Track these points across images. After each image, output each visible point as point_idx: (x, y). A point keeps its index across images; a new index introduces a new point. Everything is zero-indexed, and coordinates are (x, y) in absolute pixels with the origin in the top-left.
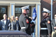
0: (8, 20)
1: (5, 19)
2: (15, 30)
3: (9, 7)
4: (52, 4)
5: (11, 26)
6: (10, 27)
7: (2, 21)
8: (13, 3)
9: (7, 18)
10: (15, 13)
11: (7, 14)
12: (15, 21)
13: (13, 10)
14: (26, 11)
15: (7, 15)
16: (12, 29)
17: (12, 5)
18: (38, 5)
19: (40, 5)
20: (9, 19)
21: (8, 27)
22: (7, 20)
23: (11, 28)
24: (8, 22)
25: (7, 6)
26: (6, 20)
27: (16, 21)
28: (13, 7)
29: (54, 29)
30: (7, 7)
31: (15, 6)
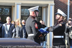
3: (14, 8)
4: (68, 4)
5: (15, 32)
6: (14, 33)
7: (4, 25)
8: (18, 3)
9: (11, 22)
10: (21, 16)
11: (11, 16)
14: (35, 13)
15: (11, 19)
16: (17, 36)
17: (18, 5)
18: (51, 5)
21: (12, 33)
23: (15, 35)
24: (12, 27)
25: (11, 6)
30: (10, 7)
31: (21, 7)
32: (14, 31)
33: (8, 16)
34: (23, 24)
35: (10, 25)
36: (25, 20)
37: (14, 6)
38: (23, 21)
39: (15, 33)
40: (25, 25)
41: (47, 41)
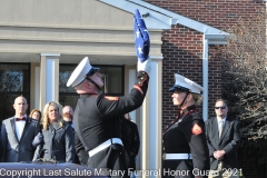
0: (31, 119)
1: (22, 114)
3: (37, 68)
6: (38, 148)
8: (51, 52)
9: (28, 112)
10: (60, 94)
11: (27, 93)
12: (61, 124)
13: (51, 79)
16: (47, 157)
17: (49, 60)
18: (152, 60)
19: (161, 63)
20: (34, 115)
21: (30, 148)
22: (28, 121)
25: (29, 64)
26: (24, 119)
27: (64, 123)
28: (54, 66)
29: (215, 159)
30: (27, 67)
31: (61, 65)
33: (18, 94)
34: (66, 119)
36: (73, 107)
37: (38, 65)
38: (66, 109)
39: (41, 148)
40: (70, 123)
41: (140, 169)
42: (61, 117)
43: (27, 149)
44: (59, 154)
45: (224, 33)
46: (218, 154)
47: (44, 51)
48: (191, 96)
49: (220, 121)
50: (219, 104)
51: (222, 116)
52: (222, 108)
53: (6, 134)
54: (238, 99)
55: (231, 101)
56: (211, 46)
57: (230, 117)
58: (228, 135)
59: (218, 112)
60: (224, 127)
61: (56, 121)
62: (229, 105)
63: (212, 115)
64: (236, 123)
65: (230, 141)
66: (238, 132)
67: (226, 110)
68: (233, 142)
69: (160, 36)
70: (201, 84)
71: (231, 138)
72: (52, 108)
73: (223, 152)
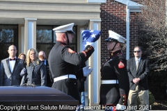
0: (19, 59)
1: (13, 56)
2: (36, 84)
3: (22, 27)
4: (128, 20)
5: (26, 74)
6: (24, 77)
8: (31, 17)
9: (17, 55)
10: (37, 44)
14: (66, 36)
19: (100, 24)
20: (21, 57)
22: (17, 60)
24: (20, 65)
25: (17, 25)
26: (14, 59)
28: (33, 26)
29: (133, 83)
30: (16, 27)
31: (37, 25)
32: (22, 72)
33: (11, 44)
35: (15, 61)
37: (23, 25)
38: (41, 53)
39: (26, 77)
41: (87, 91)
42: (38, 58)
43: (17, 78)
44: (37, 81)
45: (139, 5)
46: (136, 80)
47: (27, 17)
48: (118, 44)
49: (137, 60)
50: (136, 49)
51: (138, 57)
52: (138, 52)
53: (4, 69)
54: (148, 46)
55: (144, 47)
56: (131, 13)
57: (143, 57)
58: (142, 68)
59: (136, 54)
60: (139, 64)
61: (34, 60)
62: (142, 50)
63: (132, 56)
64: (147, 61)
65: (143, 72)
66: (148, 67)
67: (141, 53)
68: (145, 73)
69: (99, 7)
70: (125, 37)
71: (144, 70)
72: (32, 52)
73: (139, 79)
